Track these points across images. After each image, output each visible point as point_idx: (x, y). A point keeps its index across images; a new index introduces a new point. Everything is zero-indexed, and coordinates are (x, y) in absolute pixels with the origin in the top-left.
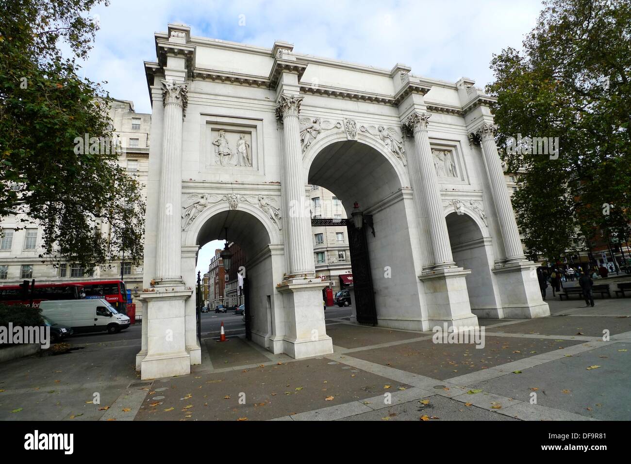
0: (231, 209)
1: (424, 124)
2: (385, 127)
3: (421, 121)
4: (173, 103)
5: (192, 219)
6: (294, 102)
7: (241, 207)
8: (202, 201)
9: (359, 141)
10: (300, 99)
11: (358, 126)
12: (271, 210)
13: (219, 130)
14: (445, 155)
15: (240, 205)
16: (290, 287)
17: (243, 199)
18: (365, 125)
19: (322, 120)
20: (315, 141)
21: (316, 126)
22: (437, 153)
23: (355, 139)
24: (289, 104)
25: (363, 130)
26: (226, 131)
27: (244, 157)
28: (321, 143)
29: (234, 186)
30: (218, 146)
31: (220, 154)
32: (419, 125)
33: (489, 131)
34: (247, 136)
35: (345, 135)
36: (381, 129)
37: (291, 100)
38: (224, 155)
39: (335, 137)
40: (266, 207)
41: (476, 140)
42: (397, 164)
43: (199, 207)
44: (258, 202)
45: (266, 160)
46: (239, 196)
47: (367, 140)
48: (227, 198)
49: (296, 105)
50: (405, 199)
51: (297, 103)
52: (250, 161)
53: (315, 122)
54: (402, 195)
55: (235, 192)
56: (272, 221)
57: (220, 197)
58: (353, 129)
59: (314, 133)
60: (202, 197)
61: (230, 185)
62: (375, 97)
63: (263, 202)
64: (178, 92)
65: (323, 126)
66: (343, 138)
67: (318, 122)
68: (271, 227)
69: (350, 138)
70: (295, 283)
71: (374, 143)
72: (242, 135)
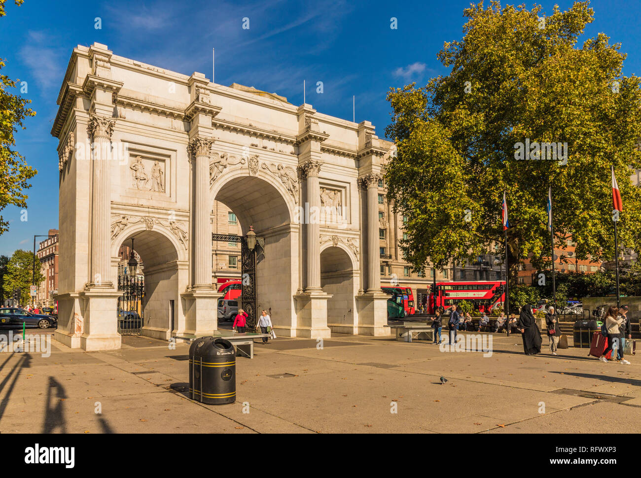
0: (148, 229)
1: (316, 170)
2: (284, 166)
3: (314, 167)
4: (103, 137)
5: (116, 235)
6: (206, 144)
7: (156, 228)
8: (124, 221)
9: (259, 177)
10: (213, 141)
11: (261, 162)
12: (180, 233)
13: (136, 156)
14: (335, 194)
15: (155, 226)
16: (194, 295)
17: (157, 222)
18: (267, 163)
19: (229, 155)
20: (221, 174)
21: (223, 161)
22: (328, 191)
23: (256, 176)
24: (203, 145)
25: (264, 166)
26: (142, 157)
27: (158, 184)
28: (226, 177)
29: (150, 210)
30: (136, 171)
31: (137, 179)
32: (312, 170)
33: (375, 180)
34: (161, 164)
35: (248, 171)
36: (280, 167)
37: (205, 142)
38: (141, 180)
39: (239, 172)
40: (176, 231)
41: (363, 185)
42: (289, 201)
43: (121, 226)
44: (170, 225)
45: (178, 188)
46: (154, 219)
47: (267, 176)
48: (145, 220)
49: (208, 146)
50: (292, 232)
51: (209, 144)
52: (163, 187)
53: (222, 157)
54: (290, 228)
55: (151, 215)
56: (181, 242)
57: (138, 219)
58: (255, 166)
59: (221, 167)
60: (124, 218)
61: (147, 209)
62: (279, 136)
63: (174, 226)
64: (107, 126)
65: (230, 160)
66: (245, 173)
67: (225, 158)
68: (179, 246)
69: (252, 175)
70: (198, 293)
71: (272, 180)
72: (157, 162)
